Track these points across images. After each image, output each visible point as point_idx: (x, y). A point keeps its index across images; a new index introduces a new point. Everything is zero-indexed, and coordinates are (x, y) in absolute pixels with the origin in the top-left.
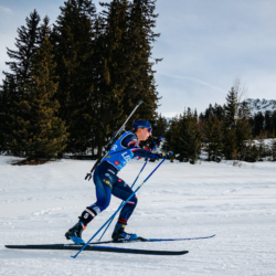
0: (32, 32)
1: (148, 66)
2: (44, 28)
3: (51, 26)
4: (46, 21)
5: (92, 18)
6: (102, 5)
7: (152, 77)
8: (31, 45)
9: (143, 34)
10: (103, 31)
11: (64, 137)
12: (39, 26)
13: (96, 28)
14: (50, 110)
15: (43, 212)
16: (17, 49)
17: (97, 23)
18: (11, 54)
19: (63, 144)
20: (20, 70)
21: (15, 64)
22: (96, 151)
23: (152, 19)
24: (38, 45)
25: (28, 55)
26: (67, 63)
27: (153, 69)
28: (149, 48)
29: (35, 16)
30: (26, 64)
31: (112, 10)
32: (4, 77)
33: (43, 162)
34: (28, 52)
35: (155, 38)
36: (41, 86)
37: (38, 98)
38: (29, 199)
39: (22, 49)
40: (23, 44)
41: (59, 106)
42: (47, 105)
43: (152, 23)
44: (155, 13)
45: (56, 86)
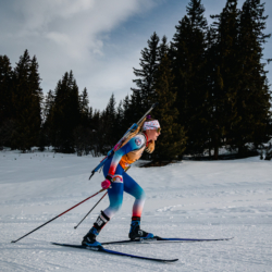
0: (153, 52)
1: (260, 67)
2: (163, 47)
3: (168, 44)
4: (164, 40)
5: (204, 31)
6: (212, 17)
7: (264, 77)
8: (153, 63)
9: (254, 37)
10: (215, 41)
11: (183, 141)
12: (158, 45)
13: (208, 38)
14: (171, 117)
15: (165, 209)
16: (141, 68)
17: (209, 34)
18: (137, 73)
19: (182, 147)
20: (144, 86)
21: (140, 80)
22: (212, 152)
23: (261, 21)
24: (158, 62)
25: (150, 71)
26: (183, 74)
27: (265, 69)
28: (260, 50)
29: (155, 38)
30: (149, 80)
31: (222, 20)
32: (132, 93)
33: (165, 164)
34: (150, 69)
35: (266, 39)
36: (162, 97)
37: (160, 108)
38: (154, 197)
39: (146, 67)
40: (146, 63)
41: (178, 113)
42: (168, 113)
43: (262, 26)
44: (264, 15)
45: (175, 96)
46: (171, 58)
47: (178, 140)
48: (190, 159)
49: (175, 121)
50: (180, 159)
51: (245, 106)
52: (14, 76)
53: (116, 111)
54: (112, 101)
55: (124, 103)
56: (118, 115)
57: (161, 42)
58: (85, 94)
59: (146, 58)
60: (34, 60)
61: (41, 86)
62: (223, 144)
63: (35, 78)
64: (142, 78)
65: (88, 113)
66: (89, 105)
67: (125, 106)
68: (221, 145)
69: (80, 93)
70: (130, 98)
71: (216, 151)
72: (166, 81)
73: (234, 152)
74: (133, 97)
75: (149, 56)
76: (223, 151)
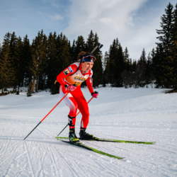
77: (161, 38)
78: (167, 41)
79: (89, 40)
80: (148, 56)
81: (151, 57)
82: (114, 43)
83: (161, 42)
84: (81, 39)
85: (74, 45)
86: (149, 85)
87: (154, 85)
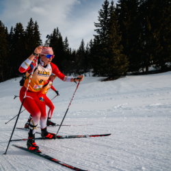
46: (117, 14)
47: (123, 64)
48: (131, 75)
49: (121, 53)
50: (125, 75)
51: (165, 40)
52: (26, 34)
53: (85, 49)
54: (83, 43)
55: (89, 44)
56: (87, 51)
57: (110, 5)
58: (66, 40)
59: (102, 16)
60: (36, 23)
61: (41, 38)
62: (152, 64)
63: (37, 34)
64: (100, 28)
65: (69, 51)
66: (69, 47)
67: (91, 46)
68: (150, 65)
69: (64, 40)
70: (93, 41)
71: (147, 69)
72: (115, 29)
73: (158, 69)
74: (95, 40)
75: (103, 14)
76: (151, 68)
77: (98, 31)
78: (103, 34)
79: (29, 28)
80: (87, 46)
81: (89, 47)
82: (55, 32)
83: (98, 34)
84: (19, 26)
85: (11, 32)
86: (87, 74)
87: (91, 74)
